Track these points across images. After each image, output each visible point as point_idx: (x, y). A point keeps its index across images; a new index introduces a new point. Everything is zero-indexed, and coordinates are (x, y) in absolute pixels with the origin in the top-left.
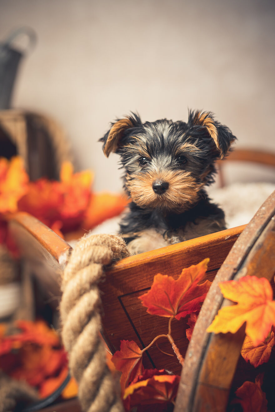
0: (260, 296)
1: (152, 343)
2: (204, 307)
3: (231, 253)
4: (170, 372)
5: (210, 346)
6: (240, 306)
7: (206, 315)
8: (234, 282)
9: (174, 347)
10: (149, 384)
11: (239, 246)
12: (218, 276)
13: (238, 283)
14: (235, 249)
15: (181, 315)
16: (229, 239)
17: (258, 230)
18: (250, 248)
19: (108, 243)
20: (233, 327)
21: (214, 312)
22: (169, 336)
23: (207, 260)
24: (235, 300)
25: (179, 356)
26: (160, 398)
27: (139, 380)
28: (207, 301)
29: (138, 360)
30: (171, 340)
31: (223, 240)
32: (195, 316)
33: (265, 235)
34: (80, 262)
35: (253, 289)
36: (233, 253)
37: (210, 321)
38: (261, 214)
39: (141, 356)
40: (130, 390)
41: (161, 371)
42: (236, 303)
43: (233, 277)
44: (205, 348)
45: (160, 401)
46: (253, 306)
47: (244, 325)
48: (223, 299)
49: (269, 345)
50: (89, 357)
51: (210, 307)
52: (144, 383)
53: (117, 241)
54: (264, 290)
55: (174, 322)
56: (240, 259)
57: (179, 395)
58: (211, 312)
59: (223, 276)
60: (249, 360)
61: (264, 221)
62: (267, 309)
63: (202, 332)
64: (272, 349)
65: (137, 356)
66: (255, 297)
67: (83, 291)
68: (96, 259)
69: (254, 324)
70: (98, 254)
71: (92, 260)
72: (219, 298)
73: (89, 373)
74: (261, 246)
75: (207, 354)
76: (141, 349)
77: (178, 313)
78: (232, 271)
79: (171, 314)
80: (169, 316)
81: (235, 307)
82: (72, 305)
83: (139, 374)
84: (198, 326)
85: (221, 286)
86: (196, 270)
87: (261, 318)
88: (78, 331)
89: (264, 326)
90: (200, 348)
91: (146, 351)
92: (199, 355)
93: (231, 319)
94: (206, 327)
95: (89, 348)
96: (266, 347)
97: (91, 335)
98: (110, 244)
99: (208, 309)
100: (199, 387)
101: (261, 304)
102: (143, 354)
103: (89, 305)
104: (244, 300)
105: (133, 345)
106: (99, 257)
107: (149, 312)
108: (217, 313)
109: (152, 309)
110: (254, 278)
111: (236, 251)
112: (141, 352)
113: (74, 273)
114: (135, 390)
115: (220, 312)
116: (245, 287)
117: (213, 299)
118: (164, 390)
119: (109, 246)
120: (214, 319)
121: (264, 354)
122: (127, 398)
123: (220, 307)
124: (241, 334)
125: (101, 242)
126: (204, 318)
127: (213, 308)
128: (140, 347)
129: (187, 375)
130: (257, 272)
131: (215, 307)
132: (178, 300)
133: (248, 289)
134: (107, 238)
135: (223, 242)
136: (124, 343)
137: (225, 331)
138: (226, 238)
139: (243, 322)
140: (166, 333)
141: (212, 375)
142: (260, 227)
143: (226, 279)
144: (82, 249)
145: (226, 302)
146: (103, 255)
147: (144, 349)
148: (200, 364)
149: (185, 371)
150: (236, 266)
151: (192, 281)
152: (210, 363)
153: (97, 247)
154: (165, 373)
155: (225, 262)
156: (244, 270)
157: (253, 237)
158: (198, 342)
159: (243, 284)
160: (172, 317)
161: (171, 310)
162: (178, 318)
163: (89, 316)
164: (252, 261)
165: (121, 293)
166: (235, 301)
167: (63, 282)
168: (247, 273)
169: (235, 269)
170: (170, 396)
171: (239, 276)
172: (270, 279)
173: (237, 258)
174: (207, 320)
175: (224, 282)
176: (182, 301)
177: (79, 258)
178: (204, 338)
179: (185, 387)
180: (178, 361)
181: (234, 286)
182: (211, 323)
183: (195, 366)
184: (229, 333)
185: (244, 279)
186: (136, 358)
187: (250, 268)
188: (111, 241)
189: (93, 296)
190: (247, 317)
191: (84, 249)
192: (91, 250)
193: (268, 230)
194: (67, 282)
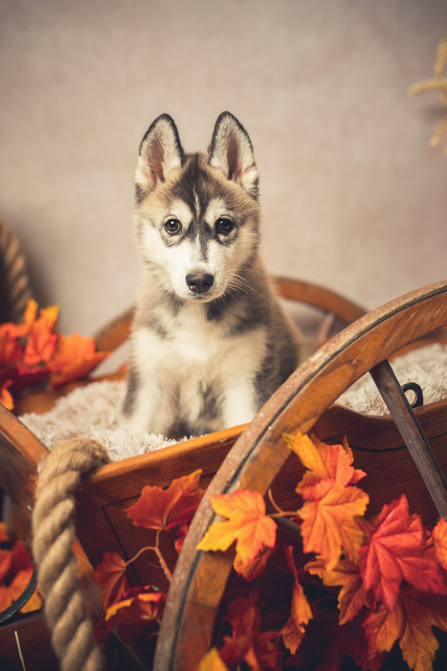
0: (253, 511)
1: (138, 555)
2: (195, 521)
3: (225, 462)
4: (156, 589)
5: (200, 564)
6: (231, 523)
7: (196, 530)
8: (226, 497)
9: (162, 561)
10: (133, 604)
11: (234, 456)
12: (211, 488)
13: (231, 497)
14: (230, 459)
15: (170, 526)
16: (224, 442)
17: (254, 440)
18: (245, 460)
19: (89, 449)
20: (223, 544)
21: (204, 528)
22: (156, 549)
23: (200, 471)
24: (226, 514)
25: (167, 571)
26: (145, 617)
27: (123, 599)
28: (198, 515)
29: (121, 574)
30: (159, 554)
31: (218, 443)
32: (185, 526)
33: (261, 446)
34: (57, 469)
35: (246, 504)
36: (227, 463)
37: (200, 536)
38: (258, 421)
39: (124, 569)
40: (112, 611)
41: (147, 588)
42: (227, 519)
43: (225, 491)
44: (194, 566)
45: (145, 620)
46: (244, 523)
47: (235, 543)
48: (214, 514)
49: (264, 557)
50: (59, 569)
51: (201, 522)
52: (128, 603)
53: (98, 447)
54: (257, 505)
55: (163, 533)
56: (233, 472)
57: (165, 614)
58: (201, 527)
59: (216, 488)
60: (242, 575)
61: (261, 430)
62: (259, 526)
63: (191, 547)
64: (267, 563)
65: (120, 569)
66: (247, 512)
67: (58, 499)
68: (74, 466)
69: (245, 542)
70: (77, 461)
71: (69, 467)
72: (210, 514)
73: (59, 586)
74: (256, 458)
75: (196, 572)
76: (126, 561)
77: (168, 523)
78: (225, 484)
79: (158, 526)
80: (156, 528)
81: (226, 524)
82: (46, 513)
83: (122, 591)
84: (187, 540)
85: (213, 501)
86: (187, 481)
87: (252, 536)
88: (51, 540)
89: (255, 543)
90: (188, 565)
91: (131, 564)
92: (188, 572)
93: (222, 535)
94: (196, 543)
95: (61, 560)
96: (261, 559)
97: (64, 546)
98: (91, 450)
99: (198, 524)
100: (186, 606)
101: (253, 520)
102: (128, 567)
103: (64, 514)
104: (236, 516)
105: (117, 558)
106: (77, 463)
107: (135, 523)
108: (207, 530)
109: (138, 521)
110: (247, 492)
111: (230, 462)
112: (124, 564)
113: (50, 480)
114: (118, 611)
115: (211, 529)
116: (237, 502)
117: (204, 514)
118: (148, 609)
119: (89, 452)
120: (204, 536)
121: (259, 567)
122: (110, 620)
123: (211, 523)
124: (232, 551)
125: (80, 447)
126: (194, 533)
127: (203, 524)
128: (123, 559)
129: (174, 593)
130: (250, 487)
131: (206, 522)
132: (168, 511)
133: (240, 504)
134: (88, 444)
135: (218, 446)
136: (107, 555)
137: (215, 549)
138: (222, 441)
139: (234, 539)
140: (154, 545)
141: (200, 594)
142: (256, 437)
143: (218, 492)
144: (60, 455)
145: (217, 518)
146: (81, 461)
147: (128, 562)
148: (189, 582)
149: (172, 589)
150: (229, 479)
151: (183, 491)
152: (198, 581)
153: (76, 454)
154: (151, 591)
155: (218, 473)
156: (238, 484)
157: (249, 448)
158: (187, 558)
159: (236, 499)
160: (161, 528)
161: (159, 522)
162: (167, 529)
163: (63, 526)
164: (246, 474)
165: (104, 502)
166: (227, 517)
167: (37, 489)
168: (240, 487)
169: (228, 482)
170: (155, 614)
171: (233, 489)
172: (264, 493)
173: (231, 470)
174: (197, 536)
175: (215, 496)
176: (171, 512)
177: (56, 464)
178: (194, 555)
179: (172, 605)
180: (165, 576)
181: (226, 501)
182: (201, 540)
183: (184, 584)
184: (219, 551)
185: (237, 493)
186: (118, 572)
187: (244, 481)
188: (92, 447)
189: (68, 505)
190: (239, 534)
191: (62, 455)
192: (70, 456)
193: (265, 441)
194: (41, 489)
